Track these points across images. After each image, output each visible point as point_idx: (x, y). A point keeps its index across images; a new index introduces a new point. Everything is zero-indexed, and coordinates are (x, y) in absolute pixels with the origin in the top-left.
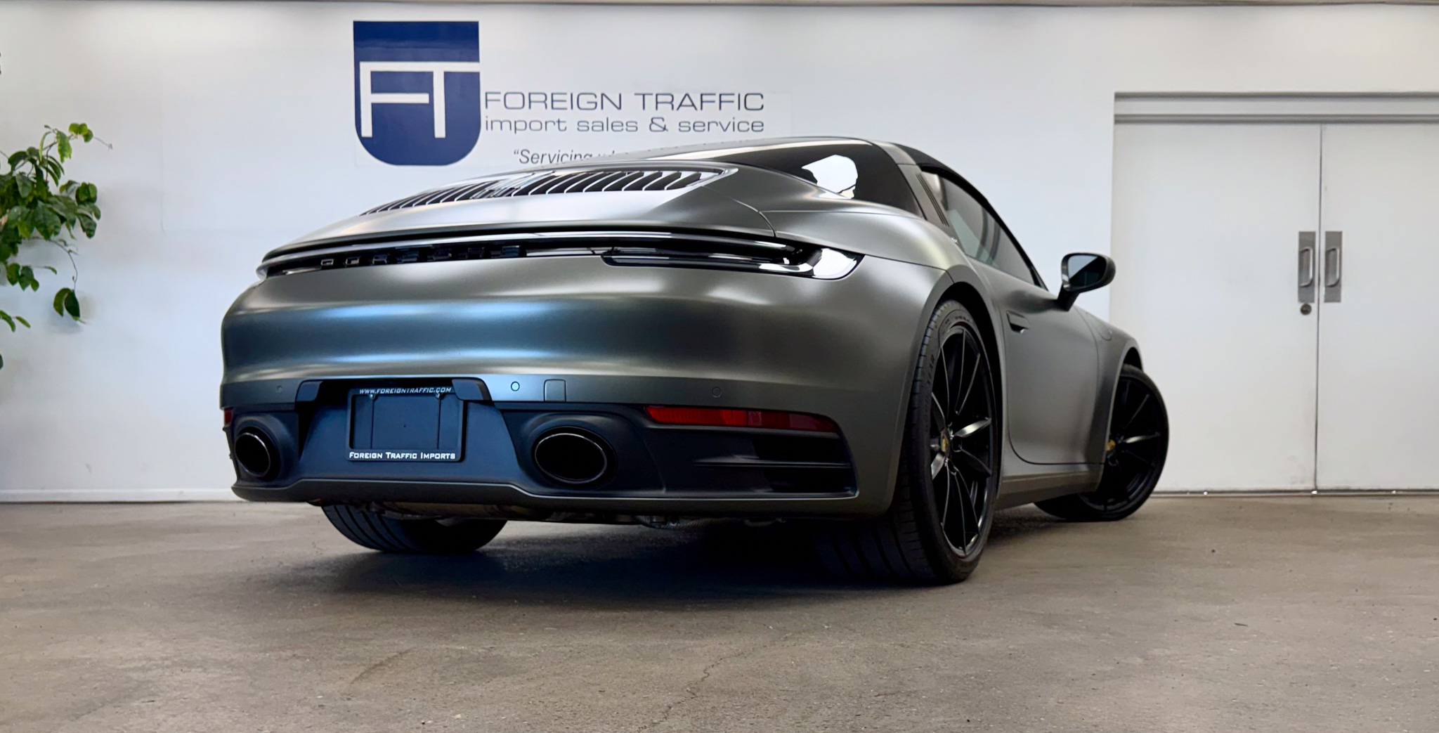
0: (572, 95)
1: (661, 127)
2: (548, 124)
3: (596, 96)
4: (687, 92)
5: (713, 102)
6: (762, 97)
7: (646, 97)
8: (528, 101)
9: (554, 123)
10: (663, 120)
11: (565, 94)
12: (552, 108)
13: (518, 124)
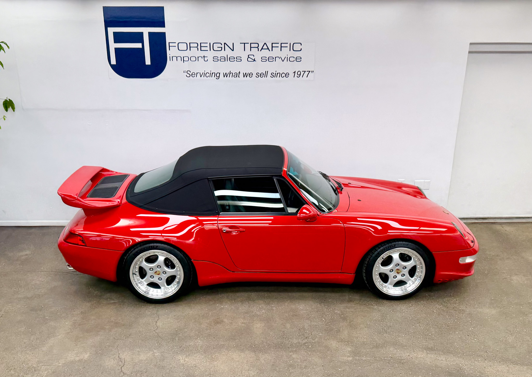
0: (210, 43)
1: (253, 60)
2: (199, 58)
3: (222, 44)
4: (265, 43)
5: (278, 47)
6: (301, 45)
7: (245, 44)
8: (189, 47)
9: (202, 58)
10: (254, 56)
11: (207, 43)
12: (201, 50)
13: (184, 58)
